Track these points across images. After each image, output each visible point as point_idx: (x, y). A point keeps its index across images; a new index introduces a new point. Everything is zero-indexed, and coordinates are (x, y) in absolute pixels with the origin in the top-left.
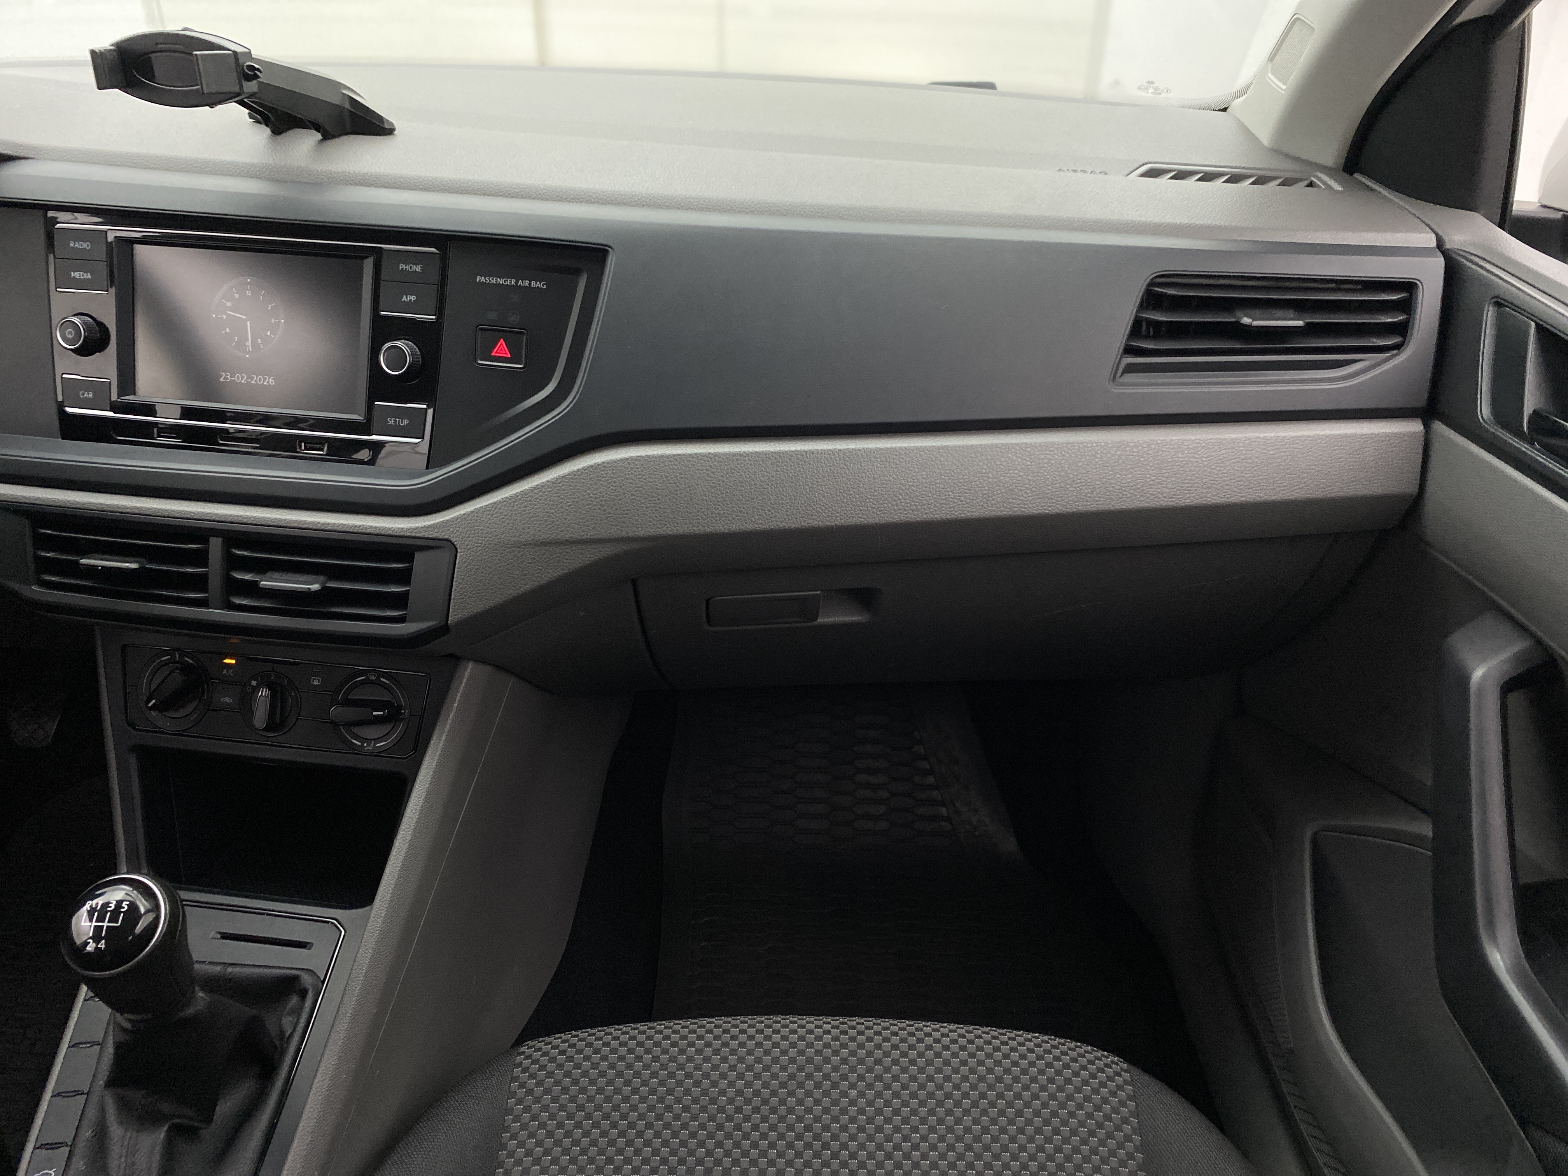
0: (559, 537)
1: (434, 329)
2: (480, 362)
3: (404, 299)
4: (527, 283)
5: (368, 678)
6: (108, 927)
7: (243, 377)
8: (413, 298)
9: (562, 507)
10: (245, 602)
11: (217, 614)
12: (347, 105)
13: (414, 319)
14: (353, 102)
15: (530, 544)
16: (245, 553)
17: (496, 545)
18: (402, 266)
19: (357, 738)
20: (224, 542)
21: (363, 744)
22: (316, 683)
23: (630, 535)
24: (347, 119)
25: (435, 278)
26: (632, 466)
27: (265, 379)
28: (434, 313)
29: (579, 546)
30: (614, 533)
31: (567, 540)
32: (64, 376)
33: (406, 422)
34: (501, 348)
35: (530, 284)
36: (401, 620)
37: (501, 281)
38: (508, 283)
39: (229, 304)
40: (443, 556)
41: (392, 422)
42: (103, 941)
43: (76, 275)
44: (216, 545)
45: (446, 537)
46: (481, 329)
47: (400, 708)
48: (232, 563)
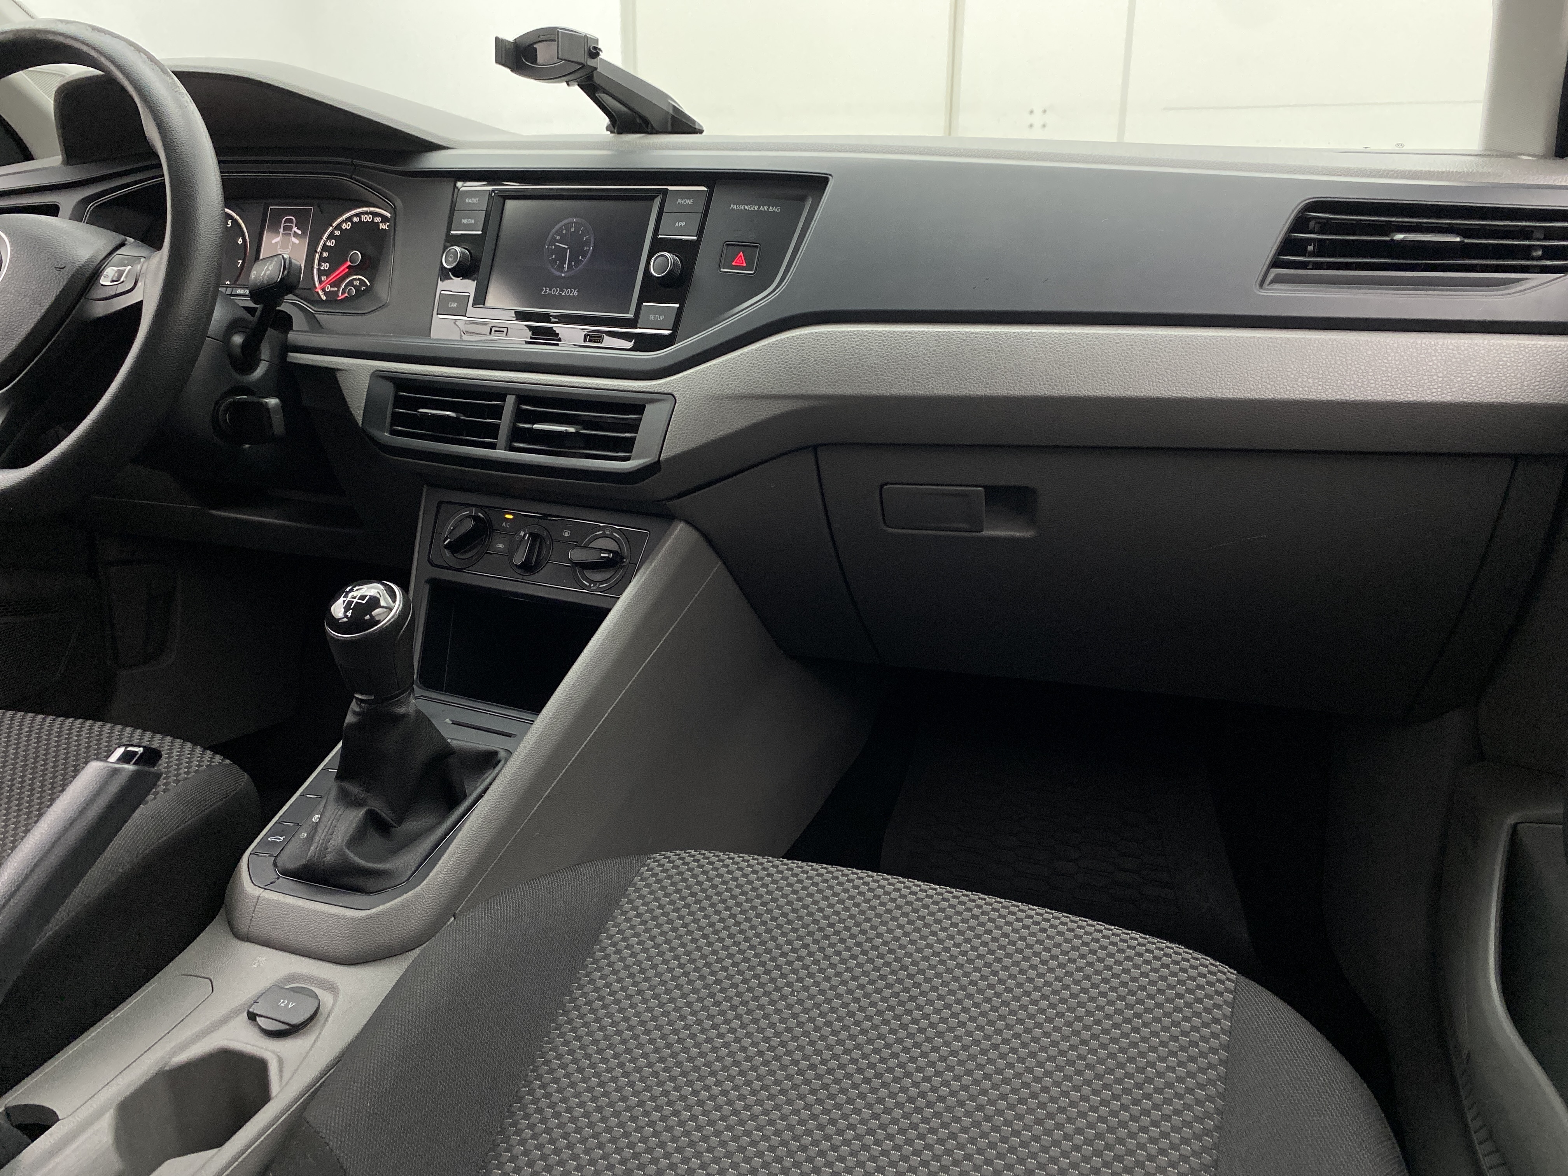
0: (753, 392)
1: (695, 245)
2: (722, 270)
3: (677, 225)
4: (766, 208)
5: (604, 533)
6: (357, 602)
7: (557, 290)
8: (683, 224)
9: (759, 369)
10: (521, 445)
11: (500, 454)
12: (671, 112)
13: (681, 240)
14: (676, 109)
15: (731, 397)
16: (529, 408)
17: (705, 397)
18: (680, 201)
19: (587, 579)
20: (516, 399)
21: (590, 585)
22: (566, 535)
23: (809, 393)
24: (670, 120)
25: (701, 208)
26: (819, 338)
27: (571, 291)
28: (695, 234)
29: (768, 401)
30: (797, 391)
31: (759, 395)
32: (442, 292)
33: (662, 317)
34: (741, 259)
35: (768, 209)
36: (627, 459)
37: (747, 208)
38: (752, 209)
39: (558, 238)
40: (666, 406)
41: (652, 318)
42: (351, 611)
43: (465, 221)
44: (511, 400)
45: (670, 391)
46: (727, 245)
47: (622, 557)
48: (520, 415)
